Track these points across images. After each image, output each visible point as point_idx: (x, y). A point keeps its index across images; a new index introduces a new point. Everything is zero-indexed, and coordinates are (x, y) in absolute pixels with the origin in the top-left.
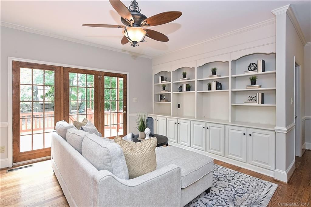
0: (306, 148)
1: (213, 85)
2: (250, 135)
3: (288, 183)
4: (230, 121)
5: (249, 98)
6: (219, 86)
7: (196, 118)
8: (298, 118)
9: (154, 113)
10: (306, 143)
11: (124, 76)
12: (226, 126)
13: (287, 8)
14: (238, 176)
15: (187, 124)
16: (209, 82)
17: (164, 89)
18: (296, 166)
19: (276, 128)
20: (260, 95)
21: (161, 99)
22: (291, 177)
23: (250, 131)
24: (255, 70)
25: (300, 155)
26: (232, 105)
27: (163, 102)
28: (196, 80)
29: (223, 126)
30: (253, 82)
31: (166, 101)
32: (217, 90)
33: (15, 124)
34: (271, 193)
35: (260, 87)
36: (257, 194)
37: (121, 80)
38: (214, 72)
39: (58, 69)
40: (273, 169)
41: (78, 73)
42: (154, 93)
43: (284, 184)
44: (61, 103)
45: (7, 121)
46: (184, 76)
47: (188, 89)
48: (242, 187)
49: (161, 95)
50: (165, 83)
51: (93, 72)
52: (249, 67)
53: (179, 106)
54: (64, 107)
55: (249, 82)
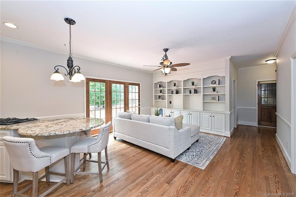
0: (239, 124)
1: (193, 91)
2: (213, 116)
3: (231, 137)
4: (202, 110)
5: (212, 98)
6: (196, 91)
7: (182, 109)
8: (235, 108)
9: (154, 107)
10: (239, 121)
11: (138, 85)
12: (201, 113)
13: (230, 57)
14: (208, 136)
15: (178, 112)
16: (190, 89)
17: (161, 92)
18: (234, 131)
19: (225, 112)
20: (218, 96)
21: (159, 98)
22: (232, 135)
23: (213, 115)
24: (215, 84)
25: (236, 127)
26: (203, 102)
27: (160, 100)
28: (182, 88)
29: (199, 113)
30: (214, 90)
31: (162, 100)
32: (195, 93)
33: (87, 114)
34: (224, 140)
35: (217, 92)
36: (218, 141)
37: (137, 87)
38: (193, 84)
39: (107, 82)
40: (224, 132)
41: (116, 84)
42: (154, 95)
43: (229, 137)
44: (108, 101)
45: (84, 112)
46: (175, 85)
47: (177, 92)
48: (211, 139)
49: (159, 96)
50: (161, 89)
51: (123, 83)
52: (212, 82)
53: (171, 102)
54: (110, 104)
55: (212, 90)
